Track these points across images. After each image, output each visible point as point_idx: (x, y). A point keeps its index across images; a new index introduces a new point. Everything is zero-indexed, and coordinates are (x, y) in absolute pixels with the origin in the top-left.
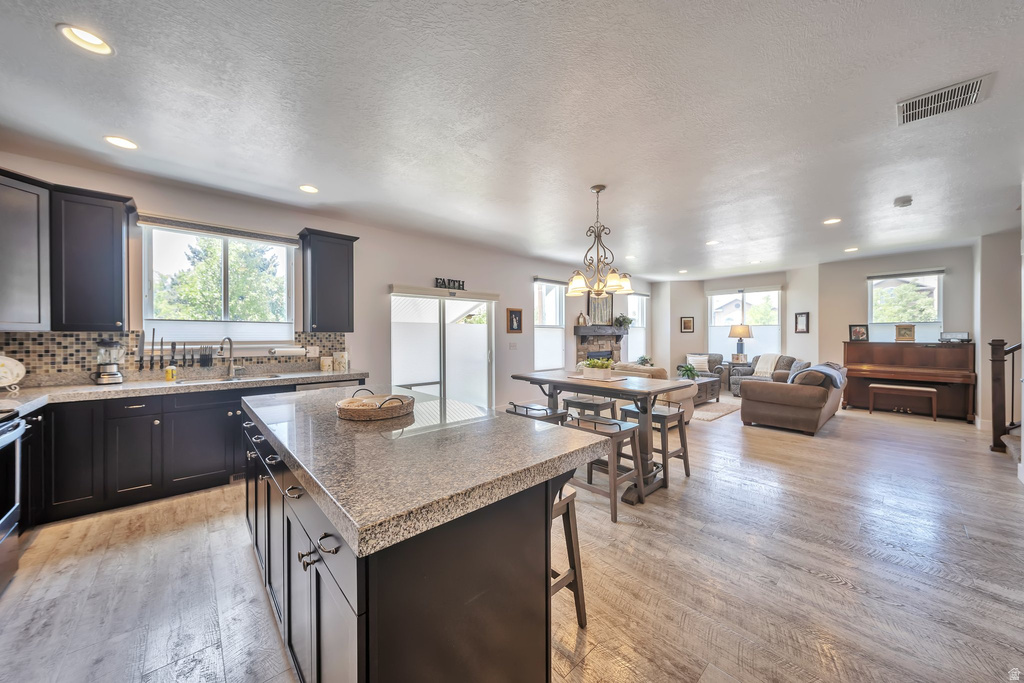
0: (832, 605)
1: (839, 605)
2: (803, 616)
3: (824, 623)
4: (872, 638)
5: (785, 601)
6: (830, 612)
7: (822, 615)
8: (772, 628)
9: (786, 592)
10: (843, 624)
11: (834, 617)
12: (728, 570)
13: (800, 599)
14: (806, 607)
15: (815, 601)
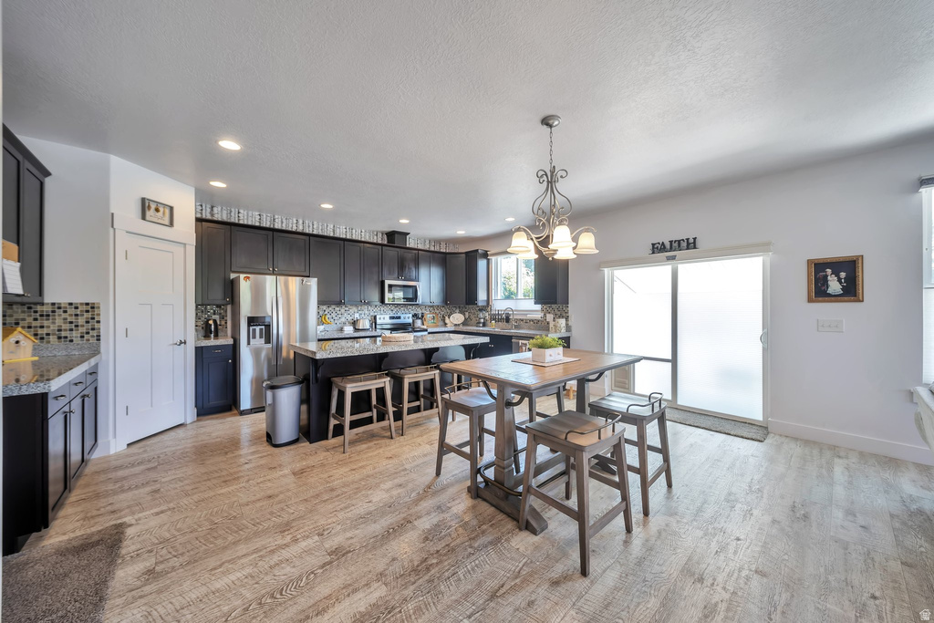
0: (276, 558)
1: (272, 563)
2: (284, 531)
3: (271, 539)
4: (239, 558)
5: (301, 531)
6: (272, 552)
7: (276, 543)
8: (292, 511)
9: (308, 537)
10: (261, 550)
11: (268, 549)
12: (349, 515)
13: (295, 541)
14: (288, 539)
15: (287, 549)
